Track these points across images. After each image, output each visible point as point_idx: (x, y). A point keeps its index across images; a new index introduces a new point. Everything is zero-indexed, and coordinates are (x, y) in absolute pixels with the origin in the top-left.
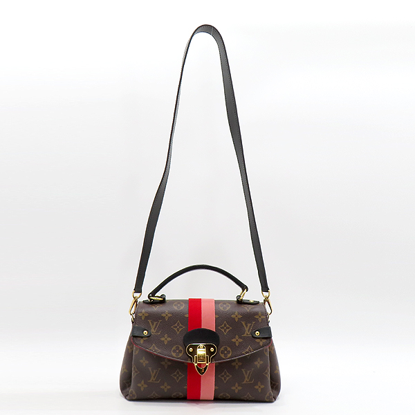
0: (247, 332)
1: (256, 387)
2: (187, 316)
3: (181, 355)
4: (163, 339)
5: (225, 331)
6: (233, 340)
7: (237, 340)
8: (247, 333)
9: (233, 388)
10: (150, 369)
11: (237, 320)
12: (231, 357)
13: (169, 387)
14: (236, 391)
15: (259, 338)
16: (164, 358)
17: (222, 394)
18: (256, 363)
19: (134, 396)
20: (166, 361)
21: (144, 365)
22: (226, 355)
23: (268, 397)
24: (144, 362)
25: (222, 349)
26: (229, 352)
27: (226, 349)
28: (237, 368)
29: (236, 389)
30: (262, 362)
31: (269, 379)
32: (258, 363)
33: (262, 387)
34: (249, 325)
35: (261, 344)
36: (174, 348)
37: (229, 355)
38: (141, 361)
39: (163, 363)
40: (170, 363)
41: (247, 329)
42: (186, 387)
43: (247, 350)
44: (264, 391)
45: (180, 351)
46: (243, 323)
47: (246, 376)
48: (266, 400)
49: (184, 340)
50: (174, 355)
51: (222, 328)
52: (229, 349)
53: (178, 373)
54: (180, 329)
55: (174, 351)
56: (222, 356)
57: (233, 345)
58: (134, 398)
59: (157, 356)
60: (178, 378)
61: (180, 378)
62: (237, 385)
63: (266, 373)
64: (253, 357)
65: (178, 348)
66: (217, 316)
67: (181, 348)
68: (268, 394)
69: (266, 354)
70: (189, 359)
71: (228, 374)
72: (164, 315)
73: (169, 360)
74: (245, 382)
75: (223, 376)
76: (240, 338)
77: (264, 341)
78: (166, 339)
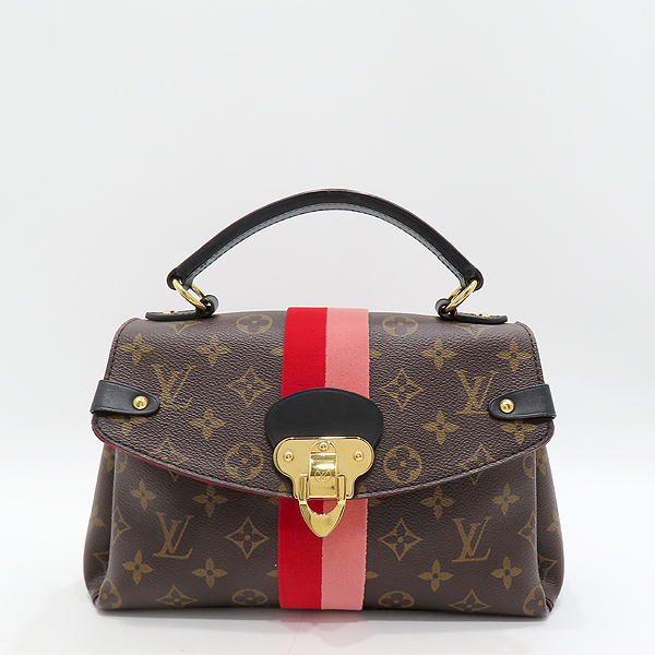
0: (472, 401)
1: (498, 574)
2: (279, 352)
3: (255, 472)
4: (197, 423)
5: (402, 397)
6: (430, 427)
7: (440, 427)
8: (473, 405)
9: (425, 576)
10: (161, 515)
11: (439, 364)
12: (420, 480)
13: (220, 573)
14: (435, 586)
15: (511, 421)
16: (204, 484)
17: (387, 596)
18: (498, 500)
19: (112, 597)
20: (210, 492)
21: (144, 505)
22: (403, 474)
23: (533, 604)
24: (144, 495)
25: (391, 454)
26: (413, 464)
27: (403, 455)
28: (438, 514)
29: (435, 577)
30: (514, 499)
31: (535, 549)
32: (505, 500)
33: (516, 572)
34: (479, 380)
35: (520, 438)
36: (233, 451)
37: (414, 474)
38: (136, 494)
39: (200, 499)
40: (221, 500)
41: (472, 393)
42: (274, 574)
43: (474, 458)
44: (520, 584)
45: (254, 462)
46: (461, 374)
47: (467, 541)
48: (526, 611)
49: (267, 427)
50: (233, 472)
51: (394, 389)
52: (414, 454)
53: (248, 530)
54: (256, 392)
55: (234, 461)
56: (393, 476)
57: (425, 443)
58: (116, 605)
59: (184, 479)
60: (248, 546)
61: (255, 545)
62: (436, 567)
63: (528, 532)
64: (490, 481)
65: (245, 451)
66: (377, 354)
67: (256, 451)
68: (531, 596)
69: (528, 472)
70: (283, 487)
71: (408, 533)
72: (204, 350)
73: (220, 490)
74: (462, 559)
75: (392, 540)
76: (451, 418)
77: (531, 428)
78: (209, 423)
